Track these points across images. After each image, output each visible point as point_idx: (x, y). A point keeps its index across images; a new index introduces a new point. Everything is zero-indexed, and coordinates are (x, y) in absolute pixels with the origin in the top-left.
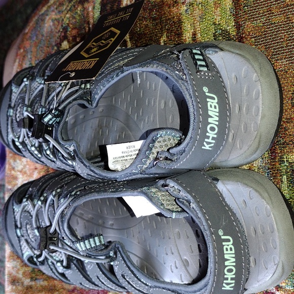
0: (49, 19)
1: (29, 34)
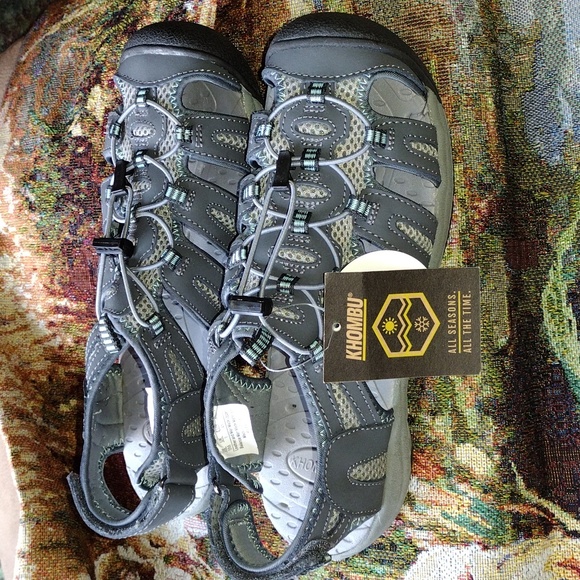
0: (67, 46)
1: (28, 65)
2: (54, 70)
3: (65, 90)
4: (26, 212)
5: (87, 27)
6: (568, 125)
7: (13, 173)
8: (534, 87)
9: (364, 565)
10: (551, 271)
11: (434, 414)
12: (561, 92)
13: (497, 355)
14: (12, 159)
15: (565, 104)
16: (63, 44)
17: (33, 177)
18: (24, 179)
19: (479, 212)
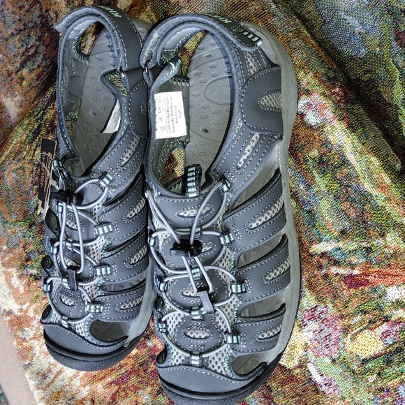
0: (9, 172)
2: (8, 190)
3: (21, 196)
4: (34, 284)
5: (18, 152)
6: (358, 29)
7: (13, 267)
8: (325, 21)
9: (394, 371)
10: (400, 117)
11: (383, 235)
12: (343, 13)
13: (400, 175)
14: (7, 259)
15: (349, 19)
16: (6, 173)
17: (28, 259)
18: (22, 264)
19: (338, 94)
